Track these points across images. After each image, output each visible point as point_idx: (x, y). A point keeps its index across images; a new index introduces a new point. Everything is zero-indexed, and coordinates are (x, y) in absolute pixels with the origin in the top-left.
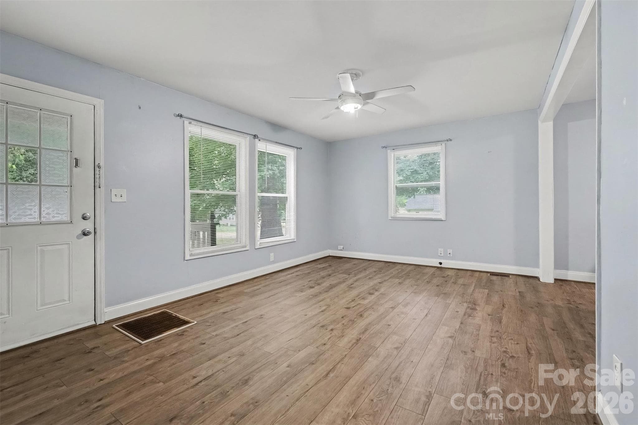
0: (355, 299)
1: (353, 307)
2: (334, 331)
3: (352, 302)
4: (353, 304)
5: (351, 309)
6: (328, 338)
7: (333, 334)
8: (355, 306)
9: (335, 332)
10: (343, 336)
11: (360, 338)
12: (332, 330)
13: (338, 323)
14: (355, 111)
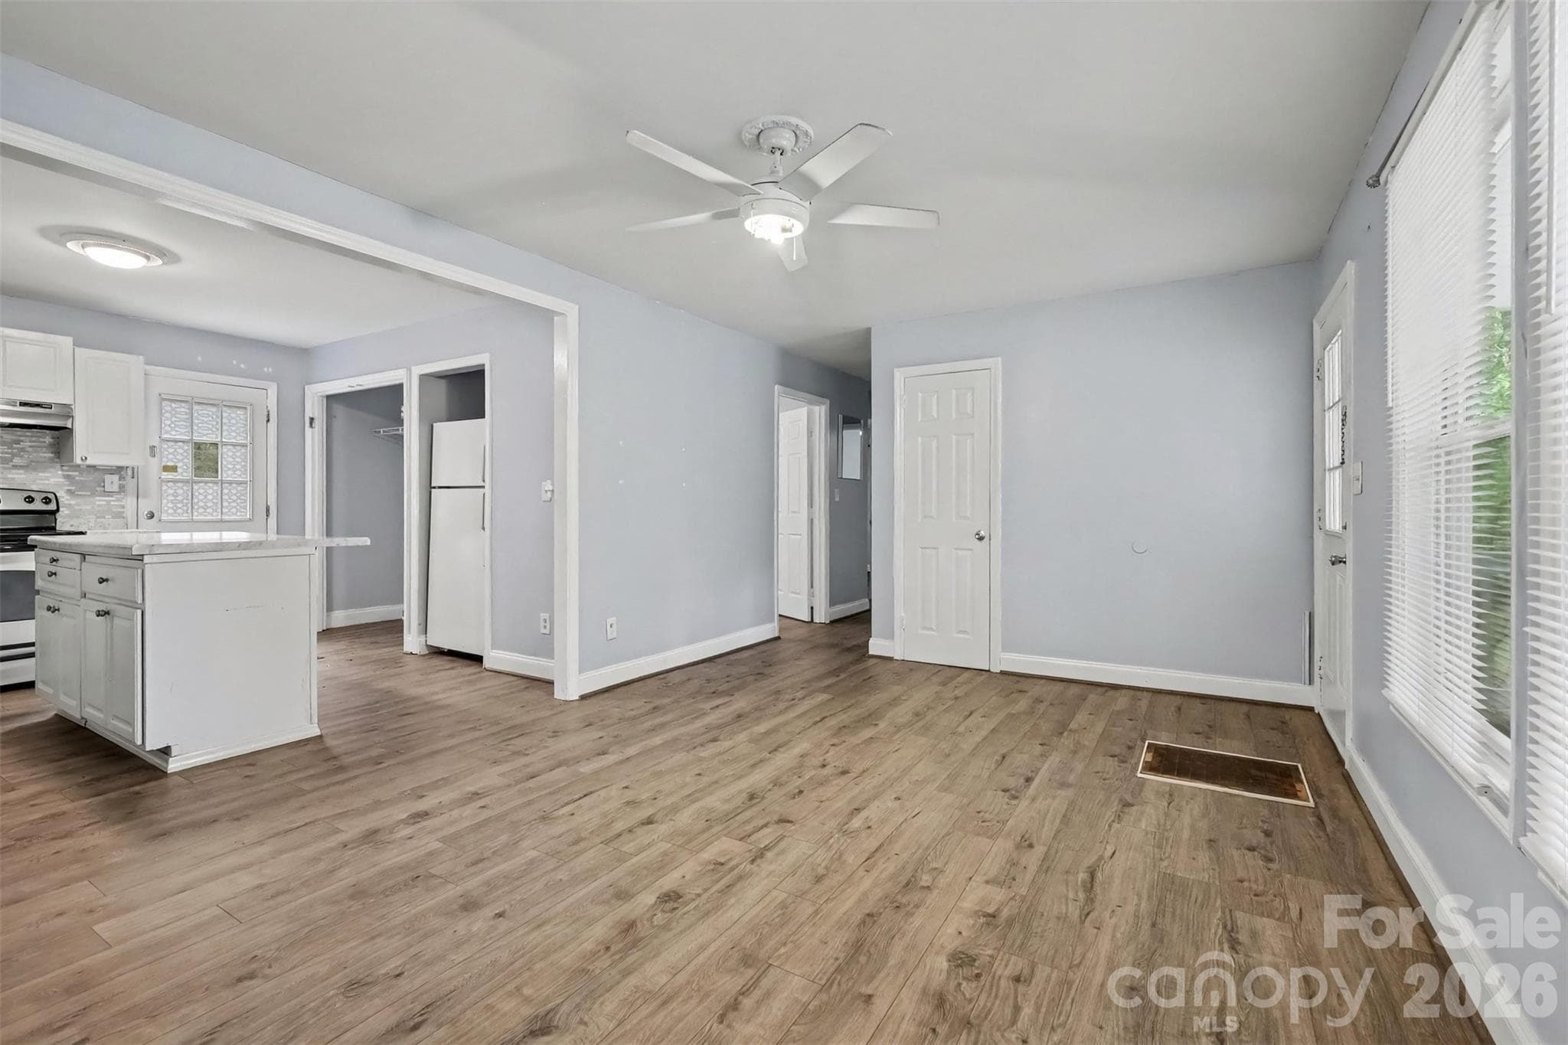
0: (753, 861)
1: (766, 825)
2: (819, 764)
3: (767, 848)
4: (765, 837)
5: (776, 818)
6: (829, 754)
7: (821, 759)
8: (762, 828)
9: (817, 762)
10: (801, 756)
11: (770, 753)
12: (824, 766)
13: (811, 778)
14: (786, 239)
